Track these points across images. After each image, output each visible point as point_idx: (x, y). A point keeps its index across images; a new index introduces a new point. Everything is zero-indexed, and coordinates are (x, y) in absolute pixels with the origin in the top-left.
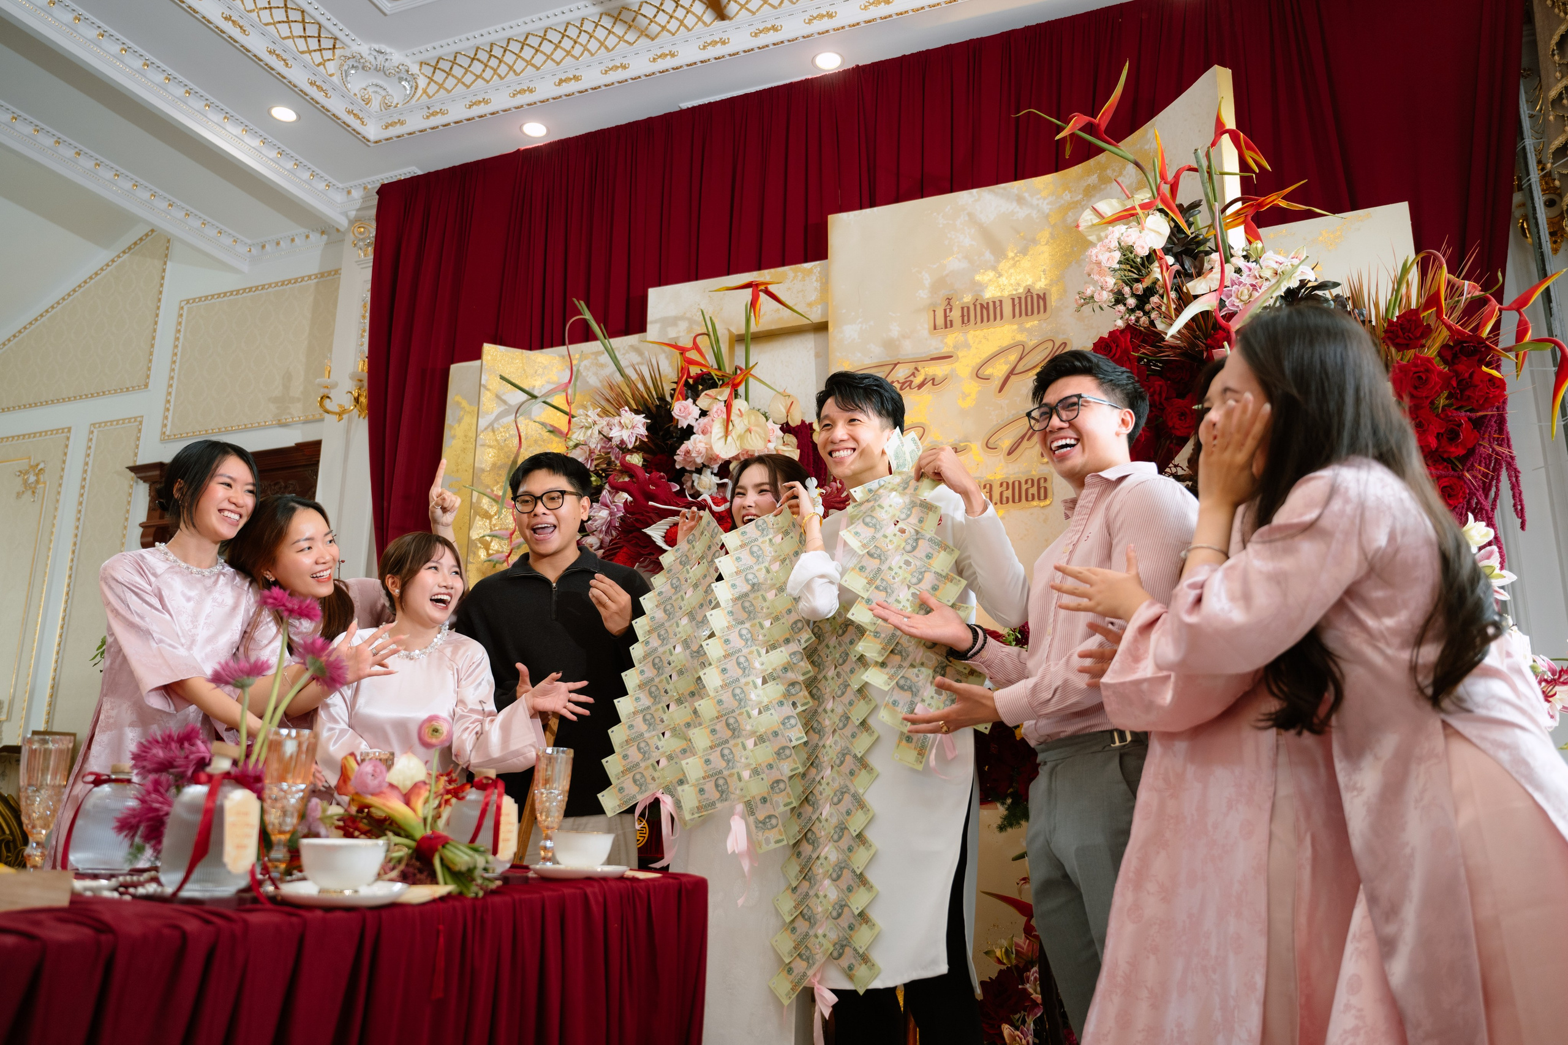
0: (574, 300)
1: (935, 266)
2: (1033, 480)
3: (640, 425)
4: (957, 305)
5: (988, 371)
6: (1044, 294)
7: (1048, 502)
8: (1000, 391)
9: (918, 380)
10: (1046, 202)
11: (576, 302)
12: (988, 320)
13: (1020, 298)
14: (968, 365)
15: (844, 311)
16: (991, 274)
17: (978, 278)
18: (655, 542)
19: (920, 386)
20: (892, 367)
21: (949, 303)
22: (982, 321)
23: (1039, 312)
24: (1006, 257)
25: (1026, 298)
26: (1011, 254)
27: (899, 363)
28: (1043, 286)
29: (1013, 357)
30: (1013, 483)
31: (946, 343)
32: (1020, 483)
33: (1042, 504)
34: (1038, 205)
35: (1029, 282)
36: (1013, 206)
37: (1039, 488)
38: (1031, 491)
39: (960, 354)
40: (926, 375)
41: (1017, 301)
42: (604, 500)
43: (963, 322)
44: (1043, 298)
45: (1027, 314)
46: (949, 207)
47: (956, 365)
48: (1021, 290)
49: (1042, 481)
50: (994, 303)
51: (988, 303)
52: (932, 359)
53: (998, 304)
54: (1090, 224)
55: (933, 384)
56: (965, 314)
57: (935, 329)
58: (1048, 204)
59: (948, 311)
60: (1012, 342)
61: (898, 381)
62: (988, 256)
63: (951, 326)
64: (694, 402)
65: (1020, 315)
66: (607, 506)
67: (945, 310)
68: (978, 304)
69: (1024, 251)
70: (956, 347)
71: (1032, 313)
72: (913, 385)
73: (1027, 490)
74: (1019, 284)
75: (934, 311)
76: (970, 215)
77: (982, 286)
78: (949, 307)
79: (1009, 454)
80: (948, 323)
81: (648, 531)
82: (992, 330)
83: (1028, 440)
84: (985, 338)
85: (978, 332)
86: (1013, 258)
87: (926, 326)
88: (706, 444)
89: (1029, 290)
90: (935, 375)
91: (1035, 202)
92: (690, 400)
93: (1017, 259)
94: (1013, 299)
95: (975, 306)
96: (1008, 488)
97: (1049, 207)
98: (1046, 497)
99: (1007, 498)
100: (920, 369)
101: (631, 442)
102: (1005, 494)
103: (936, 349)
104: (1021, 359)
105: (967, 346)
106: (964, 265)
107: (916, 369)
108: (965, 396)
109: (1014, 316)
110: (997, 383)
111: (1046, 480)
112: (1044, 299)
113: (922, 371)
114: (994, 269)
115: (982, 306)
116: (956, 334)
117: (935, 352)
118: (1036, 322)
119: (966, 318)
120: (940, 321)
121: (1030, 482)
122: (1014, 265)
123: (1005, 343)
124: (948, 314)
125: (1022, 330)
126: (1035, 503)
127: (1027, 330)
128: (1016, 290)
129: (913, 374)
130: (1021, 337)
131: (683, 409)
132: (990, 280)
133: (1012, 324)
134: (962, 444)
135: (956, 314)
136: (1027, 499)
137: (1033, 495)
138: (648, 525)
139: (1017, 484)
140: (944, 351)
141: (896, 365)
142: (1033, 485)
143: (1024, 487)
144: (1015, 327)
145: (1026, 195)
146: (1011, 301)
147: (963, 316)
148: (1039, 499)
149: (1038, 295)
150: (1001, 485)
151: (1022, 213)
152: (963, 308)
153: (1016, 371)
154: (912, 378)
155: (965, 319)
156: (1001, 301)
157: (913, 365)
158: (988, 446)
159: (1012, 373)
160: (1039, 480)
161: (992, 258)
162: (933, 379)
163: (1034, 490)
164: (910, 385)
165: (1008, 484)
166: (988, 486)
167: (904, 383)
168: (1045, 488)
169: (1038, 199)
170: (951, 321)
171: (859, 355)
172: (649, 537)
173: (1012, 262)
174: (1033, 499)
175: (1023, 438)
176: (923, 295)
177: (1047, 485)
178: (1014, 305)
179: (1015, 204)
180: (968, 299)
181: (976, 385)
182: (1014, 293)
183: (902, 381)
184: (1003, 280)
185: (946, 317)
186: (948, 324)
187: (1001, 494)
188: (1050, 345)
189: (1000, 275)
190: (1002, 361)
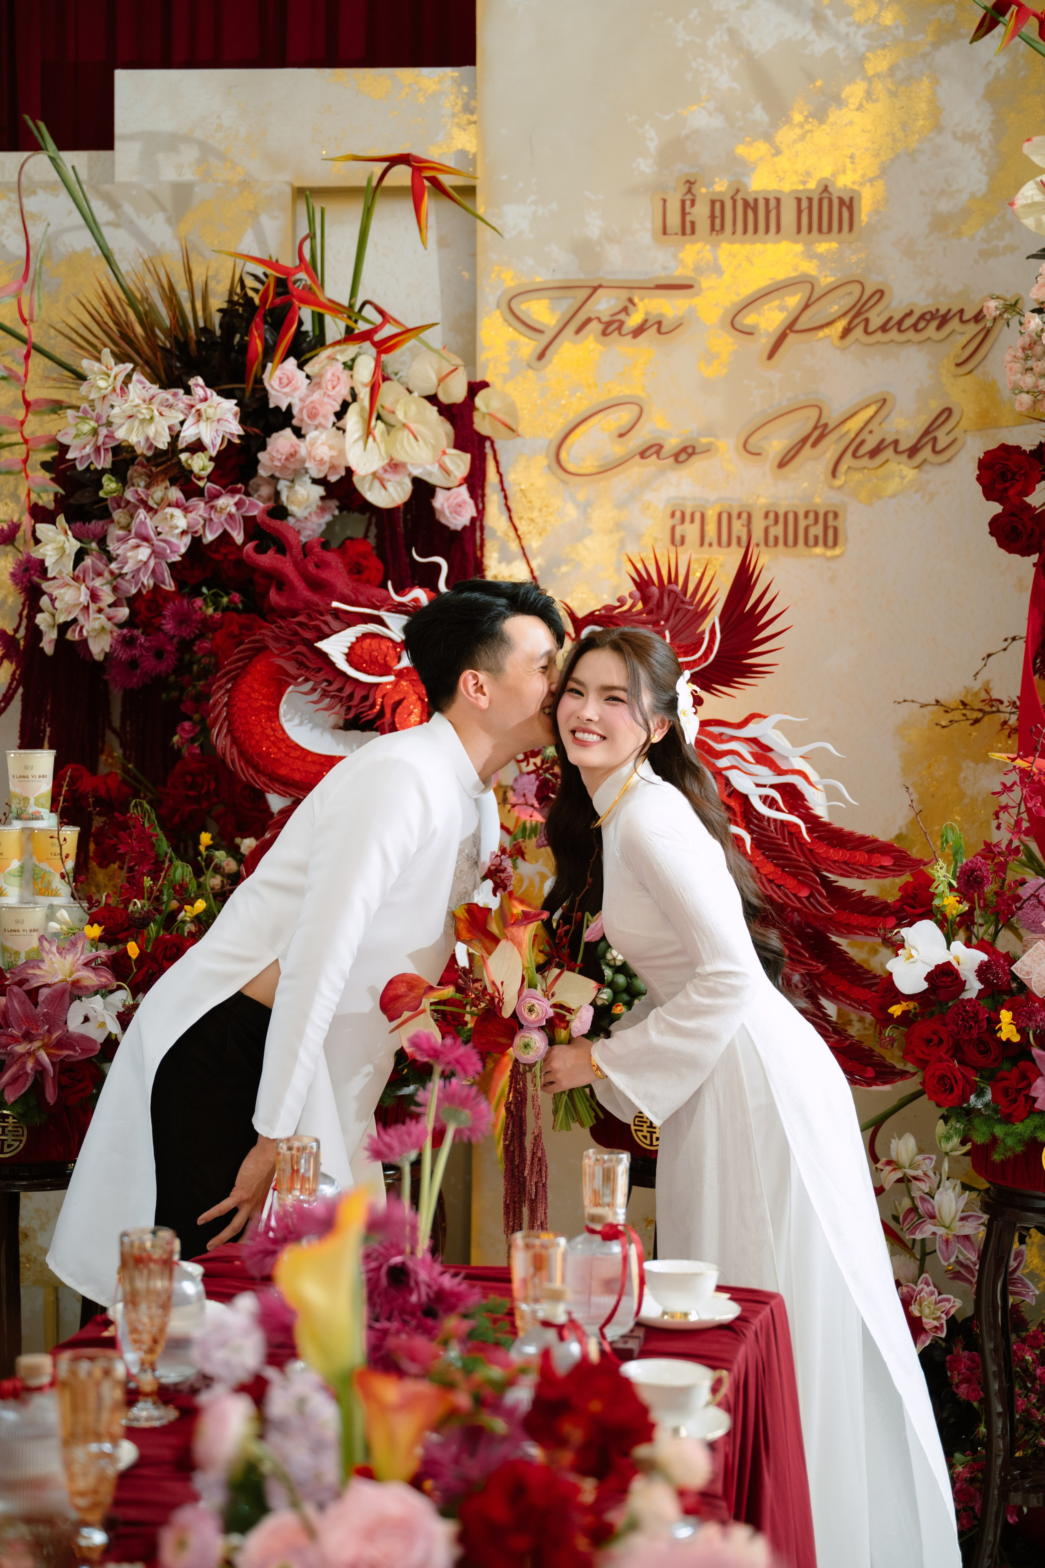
0: (27, 117)
1: (667, 118)
2: (816, 514)
3: (230, 417)
4: (702, 191)
5: (749, 319)
6: (851, 199)
7: (837, 551)
8: (771, 356)
9: (634, 320)
10: (862, 32)
11: (30, 123)
12: (756, 231)
13: (810, 200)
14: (717, 305)
15: (505, 177)
16: (762, 148)
17: (741, 150)
18: (332, 664)
19: (638, 332)
20: (588, 291)
21: (690, 191)
22: (745, 231)
23: (840, 230)
24: (789, 121)
25: (821, 201)
26: (798, 118)
27: (600, 286)
28: (849, 184)
29: (793, 301)
30: (786, 515)
31: (681, 261)
32: (796, 515)
33: (829, 553)
34: (847, 35)
35: (826, 173)
36: (806, 30)
37: (826, 528)
38: (813, 531)
39: (705, 283)
40: (647, 313)
41: (805, 204)
42: (144, 531)
43: (713, 228)
44: (849, 204)
45: (820, 230)
46: (695, 11)
47: (698, 301)
48: (812, 185)
49: (831, 516)
50: (767, 201)
51: (756, 200)
52: (659, 287)
53: (773, 203)
54: (1029, 201)
55: (659, 331)
56: (718, 213)
57: (665, 232)
58: (865, 36)
59: (688, 203)
60: (793, 274)
61: (599, 319)
62: (759, 114)
63: (693, 232)
64: (301, 366)
65: (810, 230)
66: (146, 539)
67: (683, 202)
68: (738, 197)
69: (819, 115)
70: (698, 269)
71: (830, 230)
72: (624, 331)
73: (807, 529)
74: (808, 174)
75: (665, 201)
76: (731, 32)
77: (748, 168)
78: (689, 197)
79: (782, 465)
80: (688, 225)
81: (323, 645)
82: (759, 247)
83: (814, 445)
84: (748, 259)
85: (736, 247)
86: (801, 125)
87: (648, 224)
88: (331, 448)
89: (826, 189)
90: (661, 315)
91: (843, 29)
92: (292, 362)
93: (808, 127)
94: (799, 200)
95: (735, 202)
96: (776, 522)
97: (867, 42)
98: (835, 544)
99: (776, 539)
100: (636, 300)
101: (214, 445)
102: (773, 532)
103: (665, 268)
104: (807, 306)
105: (717, 270)
106: (717, 122)
107: (631, 300)
108: (710, 357)
109: (799, 231)
110: (765, 342)
111: (836, 515)
112: (851, 208)
113: (640, 305)
114: (768, 138)
115: (746, 203)
116: (699, 246)
117: (663, 274)
118: (834, 245)
119: (718, 222)
120: (674, 219)
121: (811, 516)
122: (802, 138)
123: (782, 273)
124: (688, 209)
125: (810, 255)
126: (819, 550)
127: (820, 257)
128: (804, 183)
129: (625, 310)
130: (809, 267)
131: (285, 381)
132: (761, 159)
133: (796, 242)
134: (704, 440)
135: (700, 212)
136: (806, 543)
137: (816, 538)
138: (324, 636)
139: (791, 517)
140: (678, 273)
141: (595, 289)
142: (816, 521)
143: (802, 524)
144: (799, 248)
145: (829, 13)
146: (794, 203)
147: (713, 217)
148: (825, 544)
149: (841, 201)
150: (766, 515)
151: (820, 45)
152: (713, 202)
153: (797, 327)
154: (622, 316)
155: (717, 225)
156: (778, 200)
157: (625, 294)
158: (748, 449)
159: (790, 328)
160: (826, 514)
161: (766, 119)
162: (659, 323)
163: (817, 530)
164: (619, 329)
165: (777, 515)
166: (744, 516)
167: (609, 324)
168: (836, 530)
169: (849, 25)
170: (693, 224)
171: (531, 262)
172: (324, 656)
173: (798, 131)
174: (816, 544)
175: (804, 441)
176: (646, 167)
177: (838, 523)
178: (799, 212)
179: (808, 26)
180: (721, 186)
181: (730, 340)
182: (801, 187)
183: (605, 319)
184: (783, 162)
185: (684, 214)
186: (687, 229)
187: (766, 530)
188: (856, 289)
189: (778, 152)
190: (776, 303)
